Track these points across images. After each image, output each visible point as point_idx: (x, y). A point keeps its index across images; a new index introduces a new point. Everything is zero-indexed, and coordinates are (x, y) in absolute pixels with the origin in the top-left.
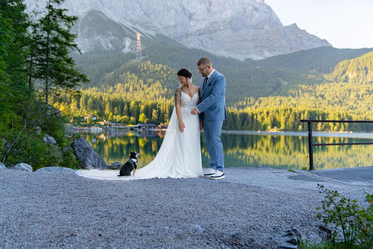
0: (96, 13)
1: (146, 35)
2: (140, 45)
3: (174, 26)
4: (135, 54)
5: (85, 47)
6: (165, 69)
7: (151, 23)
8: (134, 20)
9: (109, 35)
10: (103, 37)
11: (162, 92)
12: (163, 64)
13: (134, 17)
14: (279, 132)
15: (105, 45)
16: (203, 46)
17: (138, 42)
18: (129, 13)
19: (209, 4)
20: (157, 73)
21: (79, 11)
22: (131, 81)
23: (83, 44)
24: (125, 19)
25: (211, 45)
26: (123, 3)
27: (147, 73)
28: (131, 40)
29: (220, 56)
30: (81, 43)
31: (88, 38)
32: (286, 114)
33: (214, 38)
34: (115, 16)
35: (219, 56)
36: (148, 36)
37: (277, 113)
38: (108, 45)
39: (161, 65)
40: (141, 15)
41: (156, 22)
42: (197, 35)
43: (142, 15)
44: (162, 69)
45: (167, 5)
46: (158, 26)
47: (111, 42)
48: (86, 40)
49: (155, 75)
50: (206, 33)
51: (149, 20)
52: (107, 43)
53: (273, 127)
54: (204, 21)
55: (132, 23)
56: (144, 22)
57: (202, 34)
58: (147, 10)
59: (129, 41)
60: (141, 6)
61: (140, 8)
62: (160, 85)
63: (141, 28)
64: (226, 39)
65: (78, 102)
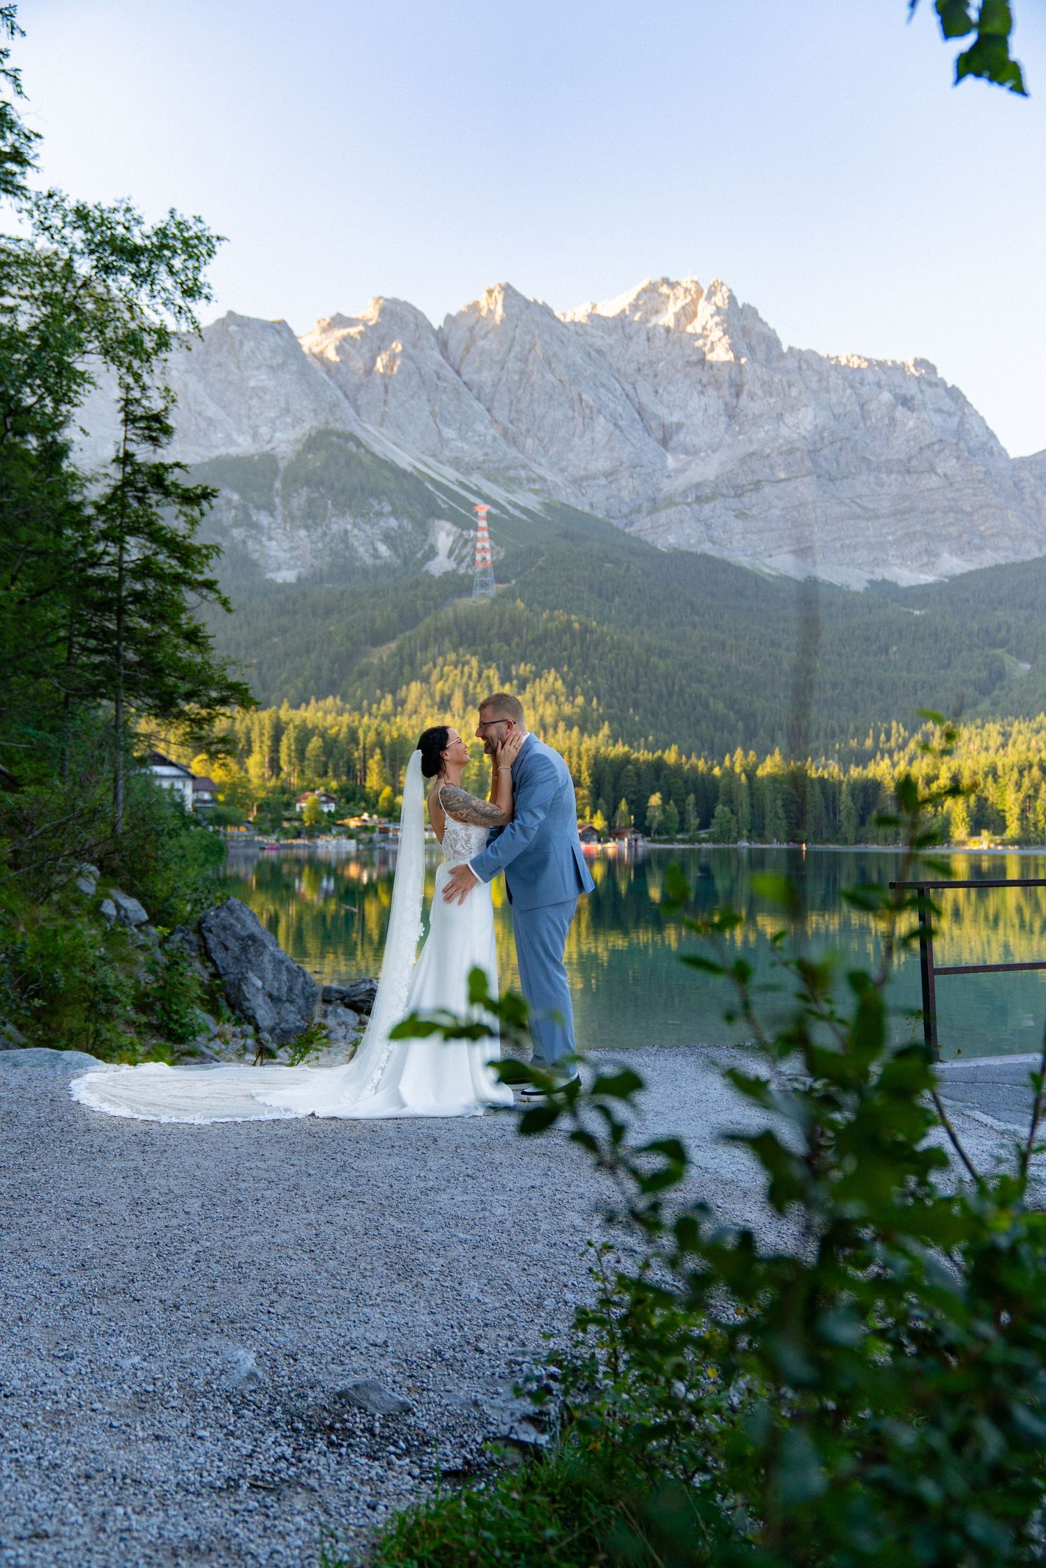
0: (334, 439)
1: (509, 508)
2: (487, 545)
3: (607, 475)
4: (471, 578)
5: (298, 558)
6: (576, 625)
7: (524, 467)
8: (467, 459)
9: (380, 514)
10: (359, 520)
11: (567, 709)
12: (569, 611)
13: (466, 447)
14: (1000, 848)
15: (366, 551)
16: (713, 542)
17: (479, 534)
18: (449, 433)
19: (733, 391)
20: (549, 643)
21: (278, 435)
22: (458, 672)
23: (292, 549)
24: (434, 456)
25: (744, 538)
26: (429, 401)
27: (513, 644)
28: (455, 530)
29: (774, 573)
30: (286, 545)
31: (307, 528)
32: (1026, 782)
33: (755, 512)
34: (402, 449)
35: (770, 575)
36: (517, 513)
37: (990, 779)
38: (375, 549)
39: (561, 614)
40: (489, 438)
41: (543, 461)
42: (689, 505)
43: (495, 439)
44: (567, 627)
45: (581, 400)
46: (549, 476)
47: (388, 538)
48: (303, 533)
49: (540, 649)
50: (723, 495)
51: (520, 455)
52: (372, 543)
53: (975, 831)
54: (714, 451)
55: (458, 470)
56: (502, 465)
57: (708, 499)
58: (511, 422)
59: (448, 534)
60: (488, 410)
61: (487, 414)
62: (559, 684)
63: (490, 484)
64: (795, 514)
65: (275, 749)
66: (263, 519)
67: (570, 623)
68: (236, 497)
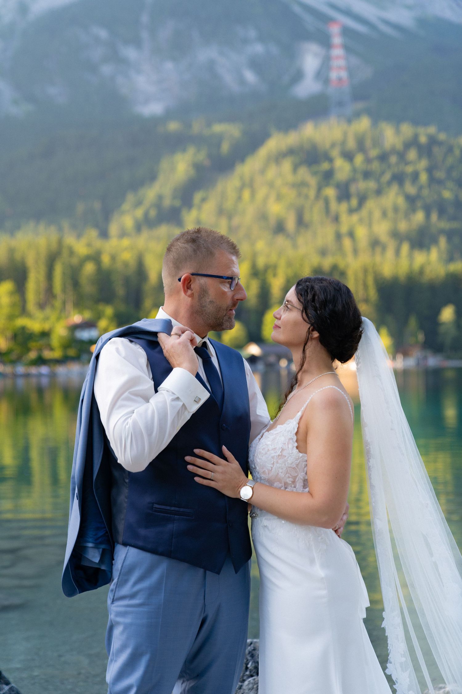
2: (342, 63)
5: (165, 90)
6: (423, 139)
10: (224, 49)
11: (403, 226)
15: (233, 79)
17: (336, 52)
20: (393, 159)
23: (159, 82)
30: (154, 79)
31: (174, 59)
38: (242, 76)
39: (407, 130)
44: (413, 143)
47: (254, 64)
48: (169, 66)
52: (239, 70)
59: (315, 56)
62: (401, 201)
65: (50, 276)
66: (131, 53)
67: (416, 136)
68: (103, 34)
